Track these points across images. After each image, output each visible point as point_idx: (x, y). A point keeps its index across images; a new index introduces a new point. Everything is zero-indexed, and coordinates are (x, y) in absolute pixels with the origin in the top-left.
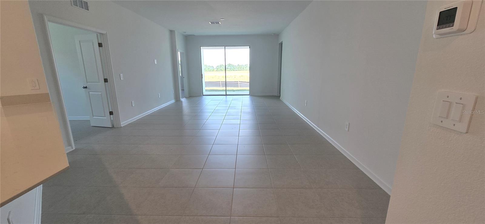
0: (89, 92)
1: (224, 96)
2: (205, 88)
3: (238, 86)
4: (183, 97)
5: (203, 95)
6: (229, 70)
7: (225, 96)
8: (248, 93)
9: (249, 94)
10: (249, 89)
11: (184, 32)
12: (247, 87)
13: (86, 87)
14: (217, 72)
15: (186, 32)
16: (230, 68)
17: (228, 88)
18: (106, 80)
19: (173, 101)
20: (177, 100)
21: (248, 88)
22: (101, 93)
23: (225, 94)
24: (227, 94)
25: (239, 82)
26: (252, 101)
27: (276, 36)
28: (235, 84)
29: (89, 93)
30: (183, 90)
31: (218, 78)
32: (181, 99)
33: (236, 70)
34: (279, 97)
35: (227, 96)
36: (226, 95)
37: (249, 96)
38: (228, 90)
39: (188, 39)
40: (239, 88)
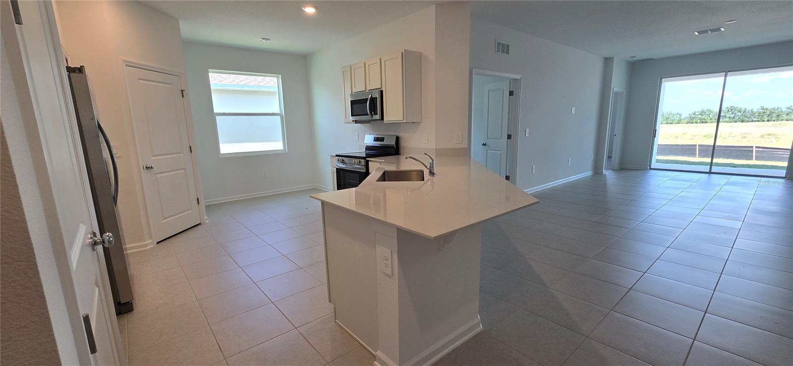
0: (487, 150)
1: (703, 175)
2: (656, 157)
3: (749, 158)
4: (607, 169)
5: (650, 169)
6: (727, 120)
7: (707, 175)
8: (783, 173)
9: (784, 176)
10: (786, 166)
11: (631, 57)
13: (485, 145)
14: (689, 125)
15: (634, 57)
16: (732, 116)
17: (715, 160)
18: (509, 137)
19: (589, 173)
20: (597, 170)
22: (500, 152)
23: (708, 171)
24: (712, 171)
25: (754, 149)
29: (487, 152)
30: (609, 157)
31: (692, 139)
32: (604, 171)
33: (752, 121)
35: (713, 175)
36: (710, 173)
38: (718, 165)
39: (636, 68)
40: (754, 162)
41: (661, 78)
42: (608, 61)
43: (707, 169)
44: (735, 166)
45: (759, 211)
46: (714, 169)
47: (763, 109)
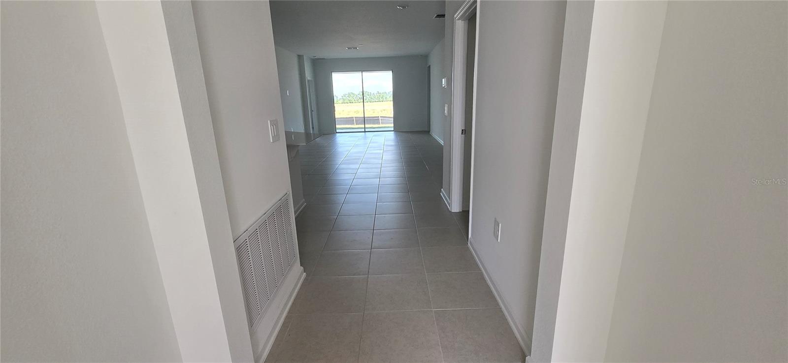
1: (362, 133)
3: (378, 123)
5: (336, 132)
6: (366, 101)
7: (364, 133)
8: (392, 129)
11: (313, 57)
12: (391, 123)
14: (344, 104)
16: (365, 98)
17: (367, 126)
21: (392, 125)
25: (380, 118)
26: (396, 136)
27: (425, 57)
28: (375, 120)
34: (429, 132)
36: (365, 132)
37: (393, 132)
38: (368, 128)
39: (316, 63)
40: (381, 125)
41: (332, 72)
42: (300, 57)
43: (363, 130)
44: (374, 128)
45: (387, 146)
46: (366, 130)
47: (379, 93)
